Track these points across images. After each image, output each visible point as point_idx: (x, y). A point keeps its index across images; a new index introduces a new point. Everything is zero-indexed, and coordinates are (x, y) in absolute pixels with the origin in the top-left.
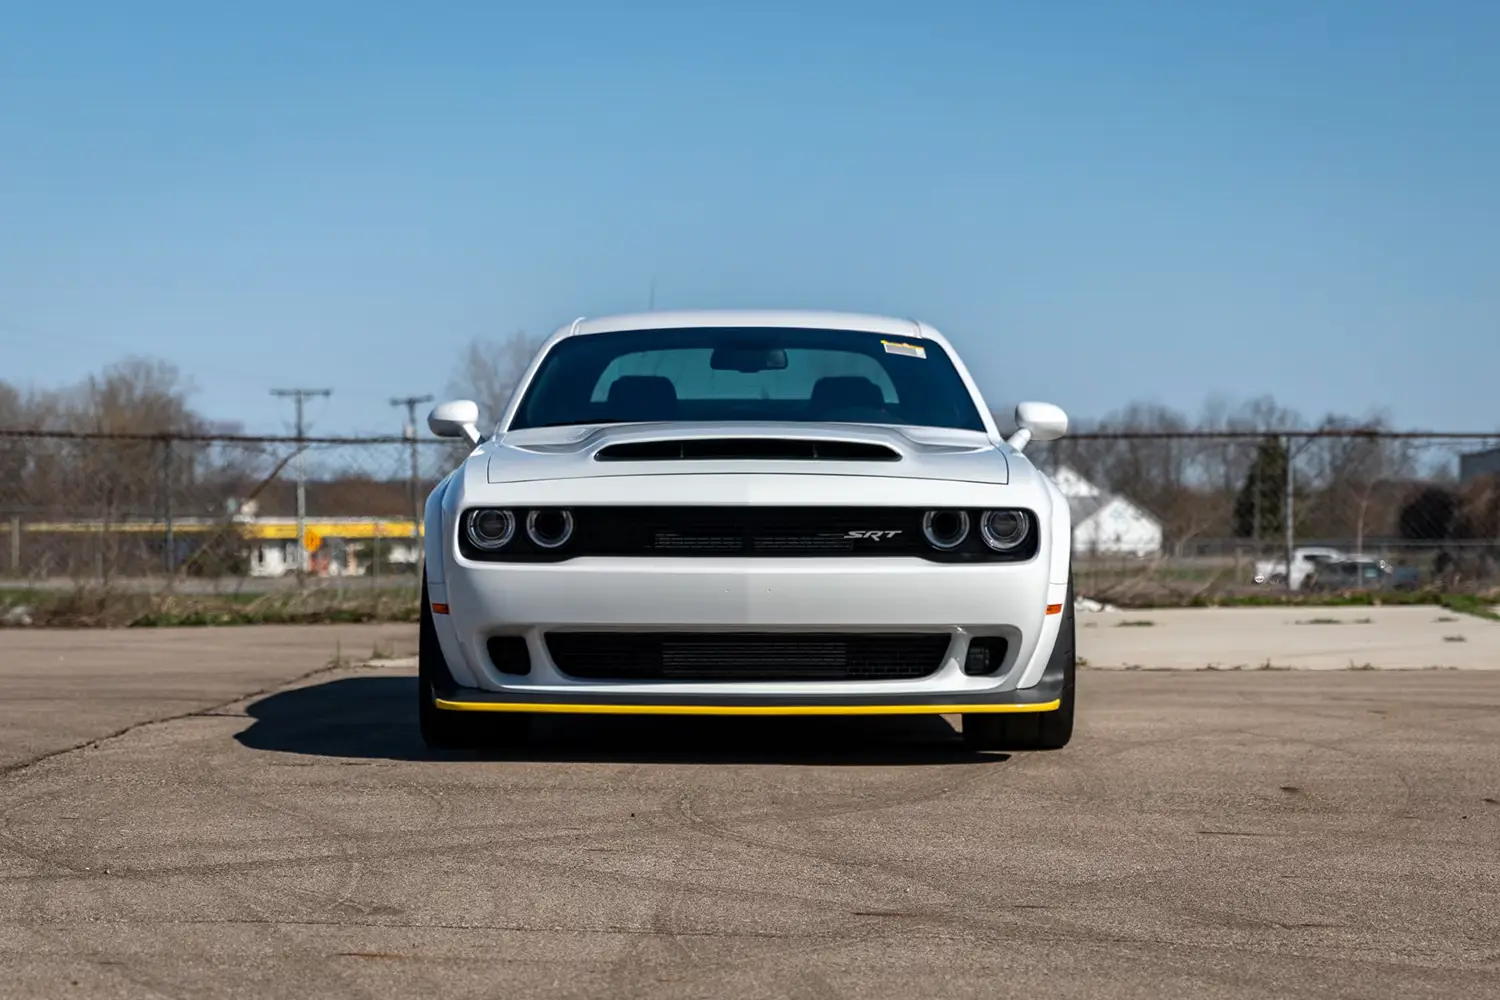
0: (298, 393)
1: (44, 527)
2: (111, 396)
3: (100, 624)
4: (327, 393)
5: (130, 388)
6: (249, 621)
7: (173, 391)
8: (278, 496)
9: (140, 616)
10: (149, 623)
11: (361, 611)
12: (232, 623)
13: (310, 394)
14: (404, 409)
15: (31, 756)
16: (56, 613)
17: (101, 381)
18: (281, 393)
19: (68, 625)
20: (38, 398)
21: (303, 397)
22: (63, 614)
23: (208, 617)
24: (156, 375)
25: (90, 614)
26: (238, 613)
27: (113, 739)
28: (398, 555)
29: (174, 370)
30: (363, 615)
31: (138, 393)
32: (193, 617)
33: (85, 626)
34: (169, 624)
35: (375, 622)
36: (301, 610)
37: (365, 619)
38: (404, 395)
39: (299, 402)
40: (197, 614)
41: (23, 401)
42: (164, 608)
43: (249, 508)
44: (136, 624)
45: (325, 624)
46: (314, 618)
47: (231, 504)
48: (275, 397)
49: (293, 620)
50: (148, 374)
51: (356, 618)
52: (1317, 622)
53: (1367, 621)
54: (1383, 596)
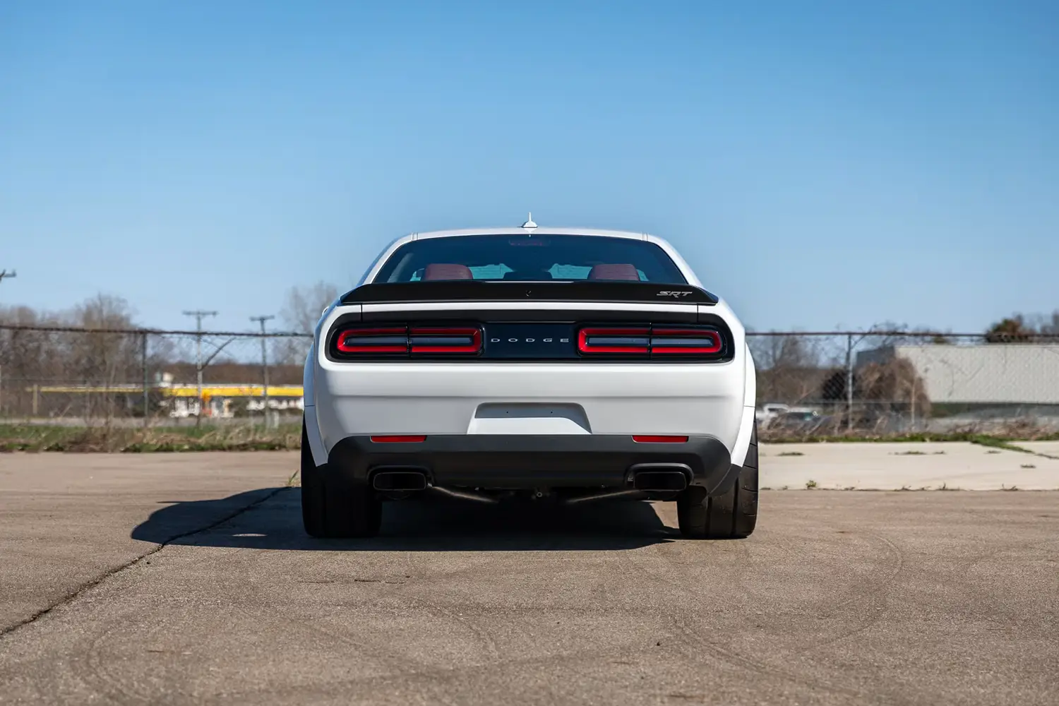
0: (199, 313)
1: (52, 389)
2: (88, 316)
3: (103, 450)
4: (214, 313)
5: (101, 311)
6: (201, 449)
7: (124, 313)
8: (186, 372)
9: (129, 445)
10: (136, 450)
11: (274, 443)
12: (191, 450)
13: (205, 314)
14: (258, 323)
15: (97, 573)
16: (75, 443)
17: (84, 308)
18: (189, 313)
19: (82, 451)
20: (47, 316)
21: (201, 316)
22: (80, 443)
23: (175, 447)
24: (115, 304)
25: (97, 444)
26: (194, 443)
27: (158, 554)
28: (253, 406)
29: (124, 301)
30: (275, 446)
31: (105, 313)
32: (165, 446)
33: (93, 451)
34: (149, 451)
35: (284, 450)
36: (235, 442)
37: (277, 448)
38: (258, 314)
39: (199, 319)
40: (167, 444)
41: (39, 317)
42: (145, 441)
43: (167, 377)
44: (126, 451)
45: (251, 451)
46: (244, 448)
47: (158, 376)
48: (185, 316)
49: (231, 448)
50: (110, 303)
51: (271, 447)
52: (909, 453)
53: (942, 453)
54: (931, 436)
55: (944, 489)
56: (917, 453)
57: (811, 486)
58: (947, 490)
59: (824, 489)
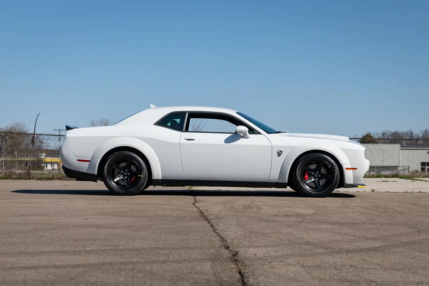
5: (15, 129)
7: (25, 130)
13: (62, 130)
31: (17, 130)
39: (60, 132)
43: (44, 154)
47: (40, 154)
50: (19, 126)
52: (383, 181)
53: (395, 181)
54: (384, 176)
55: (420, 192)
56: (386, 181)
57: (373, 191)
58: (421, 192)
59: (378, 192)
